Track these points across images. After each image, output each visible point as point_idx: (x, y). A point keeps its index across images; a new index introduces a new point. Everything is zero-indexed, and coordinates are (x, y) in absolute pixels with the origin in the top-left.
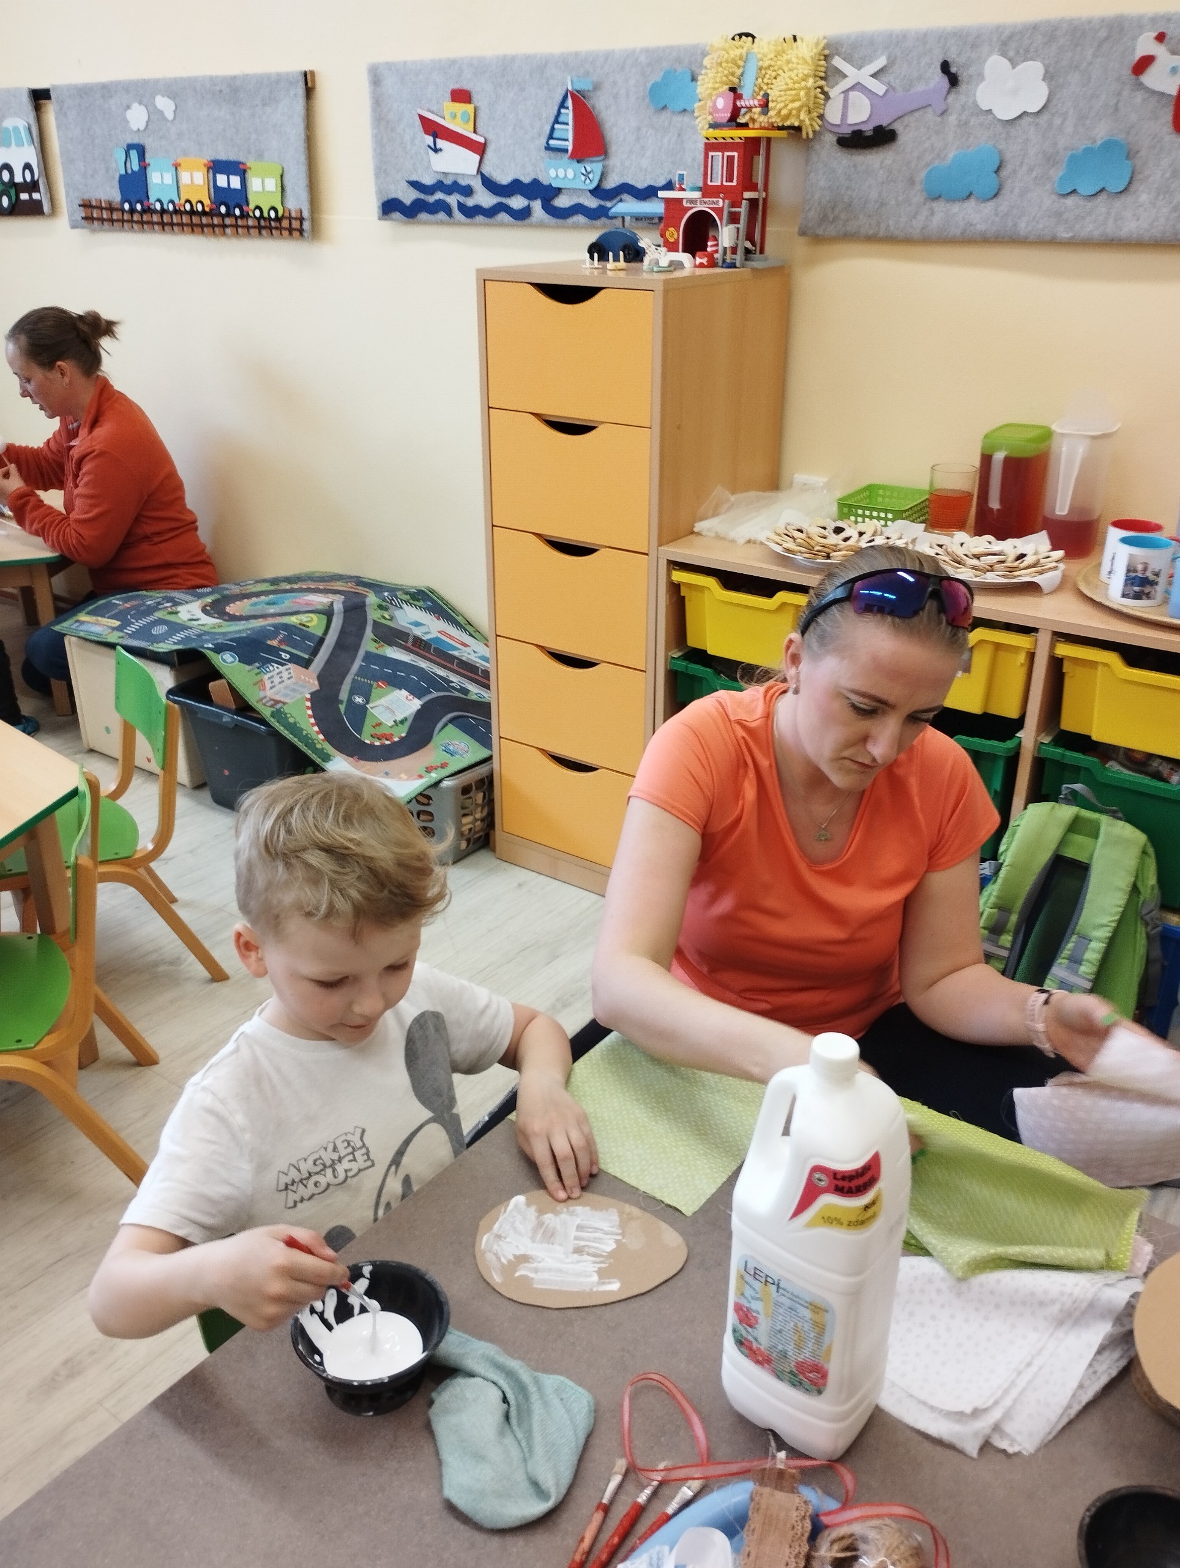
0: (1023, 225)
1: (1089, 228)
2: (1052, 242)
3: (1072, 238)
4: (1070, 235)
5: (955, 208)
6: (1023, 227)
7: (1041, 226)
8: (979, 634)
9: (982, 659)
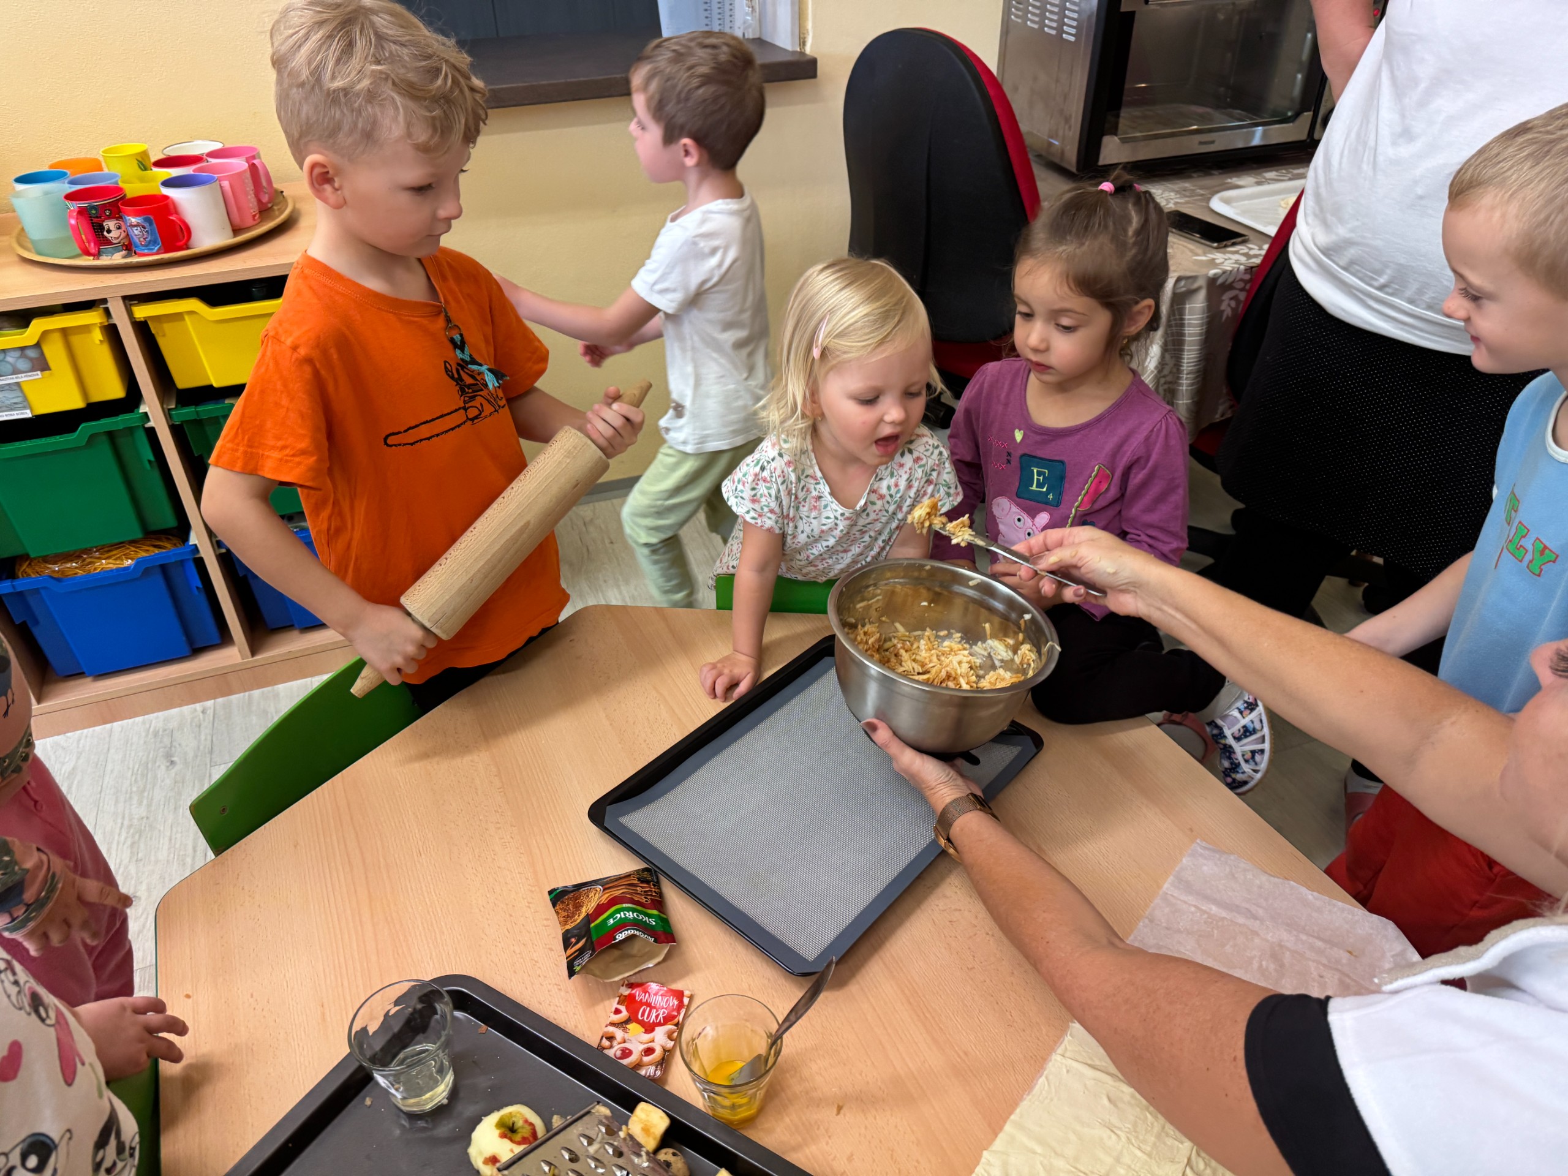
8: (38, 326)
9: (54, 352)
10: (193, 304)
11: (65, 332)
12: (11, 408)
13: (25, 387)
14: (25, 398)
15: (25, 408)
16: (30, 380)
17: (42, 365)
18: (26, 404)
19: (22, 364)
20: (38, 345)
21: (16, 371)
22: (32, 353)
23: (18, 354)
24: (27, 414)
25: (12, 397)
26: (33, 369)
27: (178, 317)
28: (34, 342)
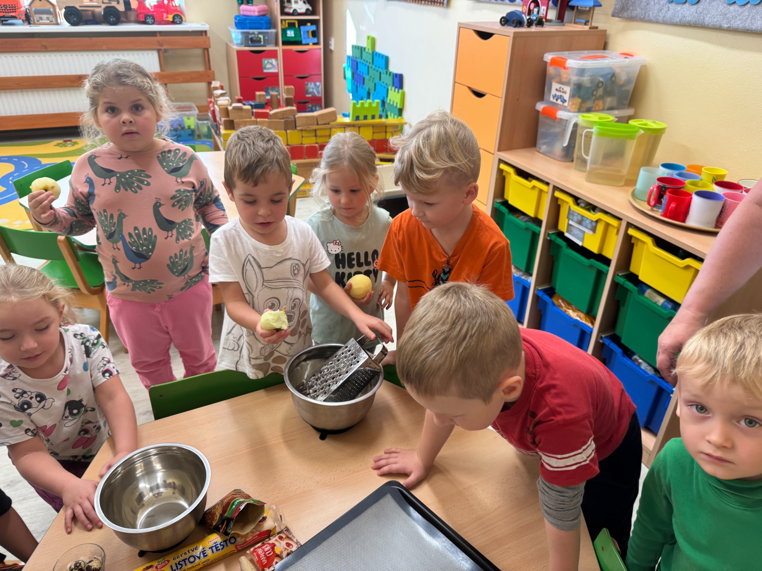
0: (707, 19)
1: (737, 24)
2: (719, 29)
3: (728, 27)
4: (728, 25)
5: (679, 7)
6: (708, 20)
7: (715, 20)
8: (598, 215)
9: (600, 228)
10: (649, 241)
11: (608, 225)
12: (578, 238)
13: (586, 235)
14: (583, 238)
15: (581, 241)
16: (588, 232)
17: (594, 230)
18: (582, 240)
19: (589, 226)
20: (597, 222)
21: (586, 227)
22: (594, 224)
23: (590, 221)
24: (580, 244)
25: (581, 234)
26: (591, 230)
27: (644, 242)
28: (595, 220)
